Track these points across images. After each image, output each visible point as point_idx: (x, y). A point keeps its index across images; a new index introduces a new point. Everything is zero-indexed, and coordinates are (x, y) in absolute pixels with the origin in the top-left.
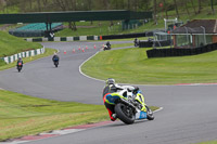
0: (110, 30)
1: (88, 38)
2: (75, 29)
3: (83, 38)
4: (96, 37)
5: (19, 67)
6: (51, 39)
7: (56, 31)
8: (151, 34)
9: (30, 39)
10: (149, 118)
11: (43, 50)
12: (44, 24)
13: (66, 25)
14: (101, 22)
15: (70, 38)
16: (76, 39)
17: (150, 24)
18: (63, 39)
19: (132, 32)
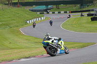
0: (74, 9)
1: (65, 12)
2: (59, 8)
3: (62, 12)
4: (68, 12)
5: (34, 26)
6: (48, 13)
7: (50, 9)
8: (93, 10)
9: (38, 13)
10: (66, 53)
11: (44, 17)
12: (45, 6)
13: (55, 6)
14: (70, 5)
15: (56, 12)
16: (59, 13)
17: (92, 6)
18: (53, 13)
19: (84, 9)
